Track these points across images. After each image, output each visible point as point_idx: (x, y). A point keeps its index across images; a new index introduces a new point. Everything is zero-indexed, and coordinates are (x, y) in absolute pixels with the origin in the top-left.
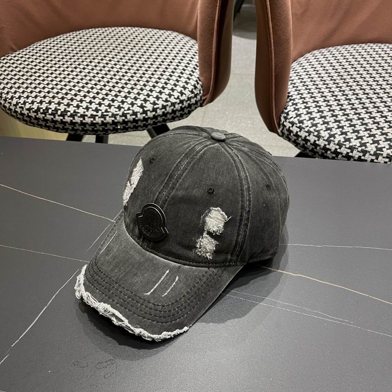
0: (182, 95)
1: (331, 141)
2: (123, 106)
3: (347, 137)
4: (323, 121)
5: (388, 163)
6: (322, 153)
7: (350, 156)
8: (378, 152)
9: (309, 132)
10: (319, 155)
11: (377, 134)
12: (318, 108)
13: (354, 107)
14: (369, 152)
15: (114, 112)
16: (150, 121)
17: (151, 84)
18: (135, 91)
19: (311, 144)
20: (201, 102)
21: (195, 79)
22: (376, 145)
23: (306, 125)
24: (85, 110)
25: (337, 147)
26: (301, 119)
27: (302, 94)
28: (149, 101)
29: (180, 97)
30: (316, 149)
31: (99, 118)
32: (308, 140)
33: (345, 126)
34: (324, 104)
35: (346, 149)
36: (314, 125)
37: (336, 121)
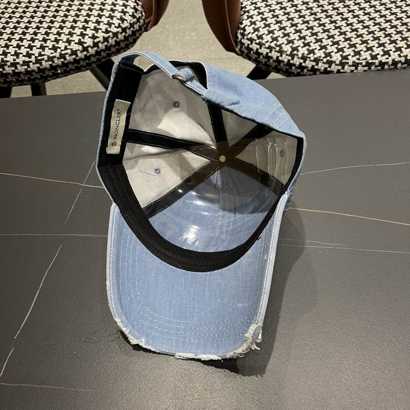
0: (123, 22)
1: (295, 55)
2: (59, 46)
3: (311, 48)
4: (283, 33)
5: (355, 71)
6: (287, 69)
7: (316, 69)
8: (344, 61)
9: (270, 48)
10: (283, 72)
11: (340, 41)
12: (276, 19)
13: (312, 12)
14: (335, 62)
15: (49, 54)
16: (92, 59)
17: (84, 13)
18: (68, 25)
19: (274, 61)
20: (145, 26)
22: (341, 53)
23: (266, 40)
24: (15, 57)
25: (302, 61)
26: (260, 34)
27: (256, 3)
28: (88, 35)
29: (121, 25)
30: (280, 66)
31: (33, 64)
32: (270, 57)
33: (307, 35)
34: (281, 12)
35: (311, 62)
36: (274, 39)
37: (296, 31)
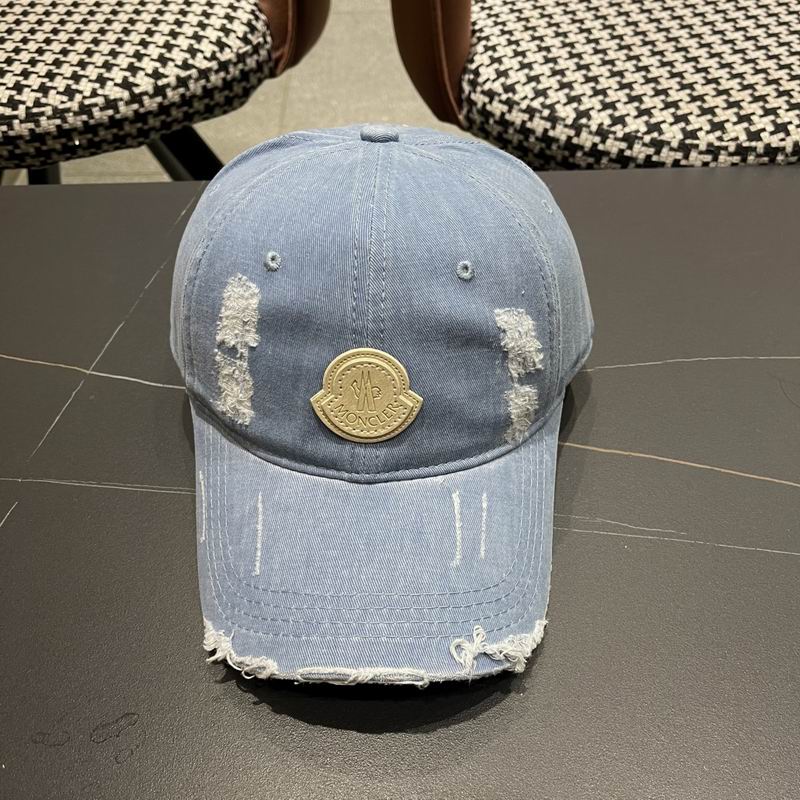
0: (222, 50)
1: (582, 126)
2: (80, 88)
3: (617, 114)
4: (559, 81)
5: (712, 165)
6: (564, 158)
7: (627, 157)
8: (688, 141)
9: (530, 111)
10: (557, 164)
12: (544, 53)
13: (623, 43)
14: (669, 143)
15: (57, 103)
16: (152, 122)
17: (141, 27)
18: (105, 48)
19: (537, 139)
20: (271, 64)
21: (249, 8)
22: (682, 125)
23: (522, 95)
25: (597, 139)
26: (509, 82)
27: (504, 24)
28: (143, 69)
29: (218, 55)
30: (550, 149)
31: (21, 122)
32: (529, 129)
33: (610, 88)
34: (557, 42)
35: (617, 143)
36: (539, 93)
37: (588, 80)
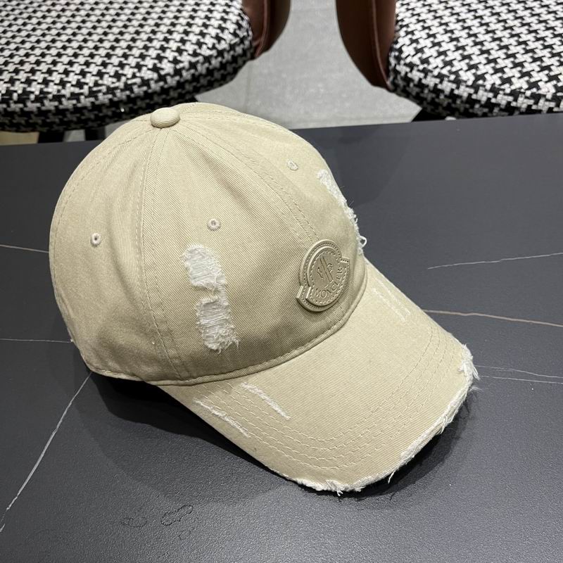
0: (219, 42)
1: (479, 86)
2: (124, 72)
3: (505, 76)
4: (461, 54)
6: (466, 109)
7: (513, 107)
8: (559, 94)
9: (441, 77)
11: (552, 65)
12: (449, 35)
13: (507, 25)
14: (545, 96)
15: (109, 84)
16: (172, 94)
17: (164, 29)
18: (140, 44)
19: (446, 96)
20: (252, 51)
21: (237, 12)
22: (554, 82)
23: (435, 66)
24: (60, 87)
25: (491, 95)
26: (424, 56)
27: (419, 15)
28: (166, 58)
29: (217, 46)
30: (455, 103)
31: (86, 97)
32: (439, 90)
33: (499, 58)
34: (458, 26)
35: (506, 97)
36: (447, 63)
37: (482, 52)
